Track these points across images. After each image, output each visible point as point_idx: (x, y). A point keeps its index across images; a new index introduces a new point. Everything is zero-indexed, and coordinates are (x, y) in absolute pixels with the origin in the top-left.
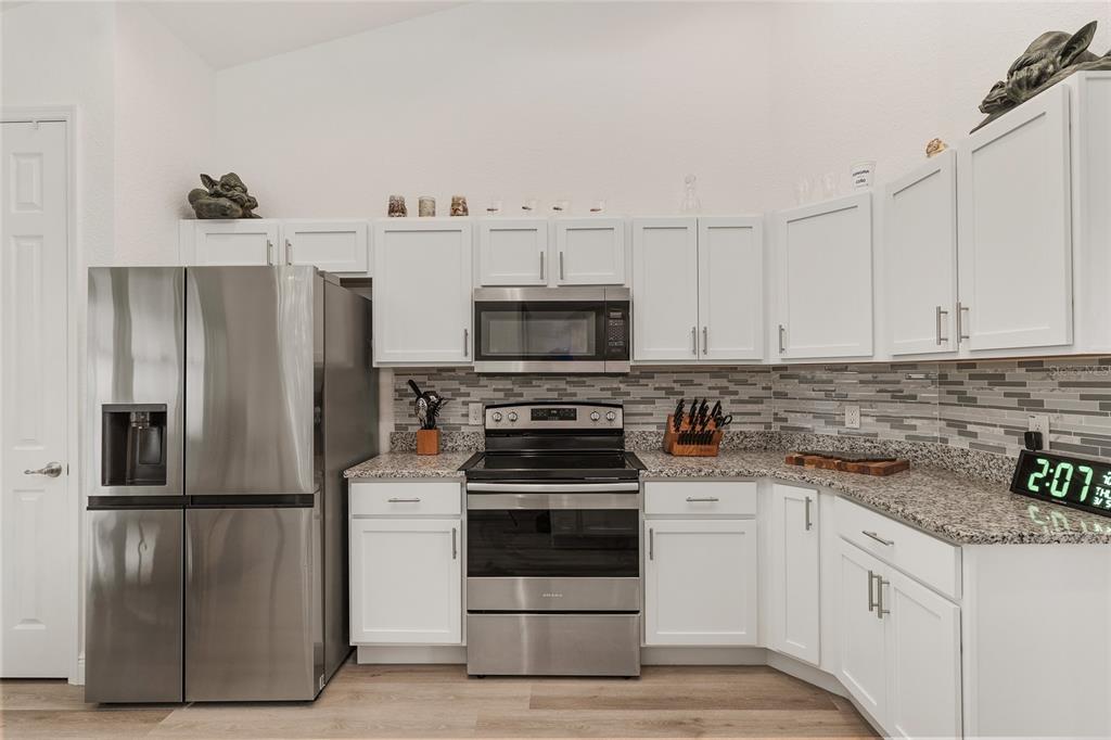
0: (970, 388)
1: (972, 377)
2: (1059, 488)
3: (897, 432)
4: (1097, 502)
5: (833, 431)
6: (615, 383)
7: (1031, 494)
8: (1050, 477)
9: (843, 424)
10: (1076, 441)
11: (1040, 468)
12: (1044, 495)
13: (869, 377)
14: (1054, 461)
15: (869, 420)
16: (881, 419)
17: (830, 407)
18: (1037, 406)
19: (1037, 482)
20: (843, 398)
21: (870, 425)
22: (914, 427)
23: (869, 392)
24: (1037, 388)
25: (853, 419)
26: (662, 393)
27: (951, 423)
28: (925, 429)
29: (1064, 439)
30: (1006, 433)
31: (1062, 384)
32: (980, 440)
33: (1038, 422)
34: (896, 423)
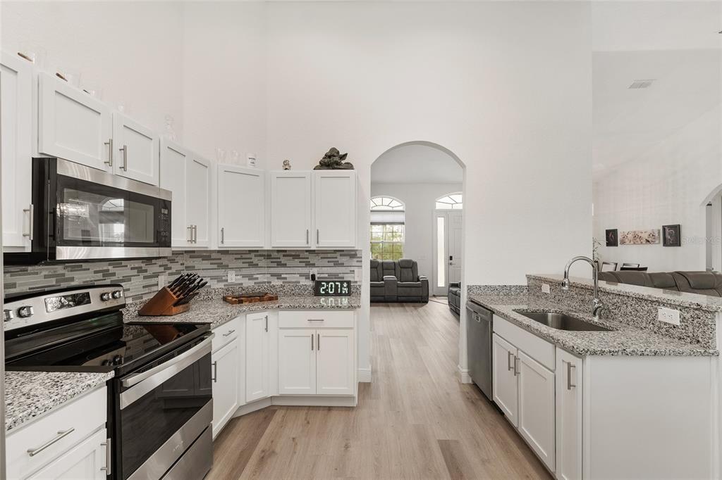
0: (283, 260)
1: (284, 256)
2: (331, 291)
3: (250, 281)
4: (344, 292)
5: (221, 285)
6: (105, 266)
7: (323, 295)
8: (327, 288)
9: (227, 281)
10: (326, 276)
11: (323, 286)
12: (327, 294)
13: (239, 256)
14: (328, 283)
15: (239, 277)
16: (244, 276)
17: (220, 272)
18: (313, 265)
19: (323, 290)
20: (226, 267)
21: (239, 279)
22: (257, 278)
23: (239, 264)
24: (312, 259)
25: (232, 277)
26: (135, 272)
27: (273, 275)
28: (261, 278)
29: (322, 276)
30: (300, 276)
31: (321, 258)
32: (288, 280)
33: (314, 271)
34: (250, 277)
